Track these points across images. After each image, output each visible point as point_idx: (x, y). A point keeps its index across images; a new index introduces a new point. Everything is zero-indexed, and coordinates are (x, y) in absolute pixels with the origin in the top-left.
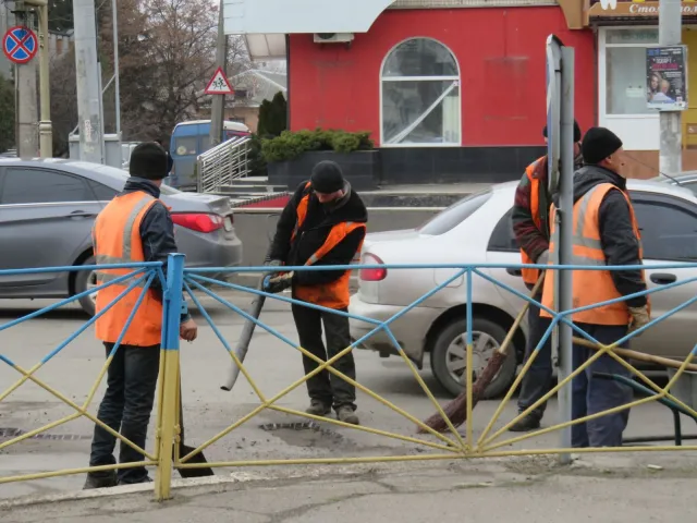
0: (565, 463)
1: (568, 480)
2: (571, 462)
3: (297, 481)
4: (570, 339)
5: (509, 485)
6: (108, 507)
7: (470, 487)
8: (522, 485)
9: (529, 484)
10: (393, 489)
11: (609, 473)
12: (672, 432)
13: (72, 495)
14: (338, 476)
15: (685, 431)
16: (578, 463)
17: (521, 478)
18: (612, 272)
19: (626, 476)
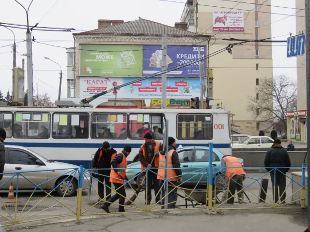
0: (166, 213)
1: (168, 216)
2: (168, 212)
3: (107, 218)
4: (167, 185)
5: (155, 218)
6: (65, 225)
7: (147, 219)
8: (158, 218)
9: (160, 218)
10: (130, 219)
11: (177, 215)
12: (185, 204)
13: (56, 222)
14: (115, 216)
15: (188, 204)
16: (169, 213)
17: (157, 216)
18: (174, 170)
19: (181, 215)
